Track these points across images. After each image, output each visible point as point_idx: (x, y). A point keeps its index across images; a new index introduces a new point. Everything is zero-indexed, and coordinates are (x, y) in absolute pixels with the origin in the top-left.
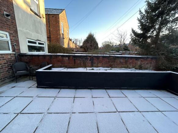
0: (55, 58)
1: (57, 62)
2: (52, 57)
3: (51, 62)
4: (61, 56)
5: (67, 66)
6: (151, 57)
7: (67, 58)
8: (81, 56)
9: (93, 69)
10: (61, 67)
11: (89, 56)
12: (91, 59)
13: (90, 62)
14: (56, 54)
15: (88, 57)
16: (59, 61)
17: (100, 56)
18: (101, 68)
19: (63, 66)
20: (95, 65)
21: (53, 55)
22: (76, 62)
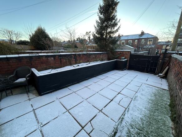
0: (38, 59)
1: (40, 64)
2: (33, 59)
3: (32, 65)
4: (45, 57)
5: (54, 67)
6: (105, 52)
7: (52, 58)
8: (66, 55)
9: (78, 66)
10: (46, 69)
11: (73, 54)
12: (74, 57)
13: (74, 59)
14: (38, 55)
15: (72, 56)
16: (42, 63)
17: (81, 54)
18: (83, 64)
19: (48, 68)
20: (78, 62)
21: (35, 56)
22: (62, 61)
